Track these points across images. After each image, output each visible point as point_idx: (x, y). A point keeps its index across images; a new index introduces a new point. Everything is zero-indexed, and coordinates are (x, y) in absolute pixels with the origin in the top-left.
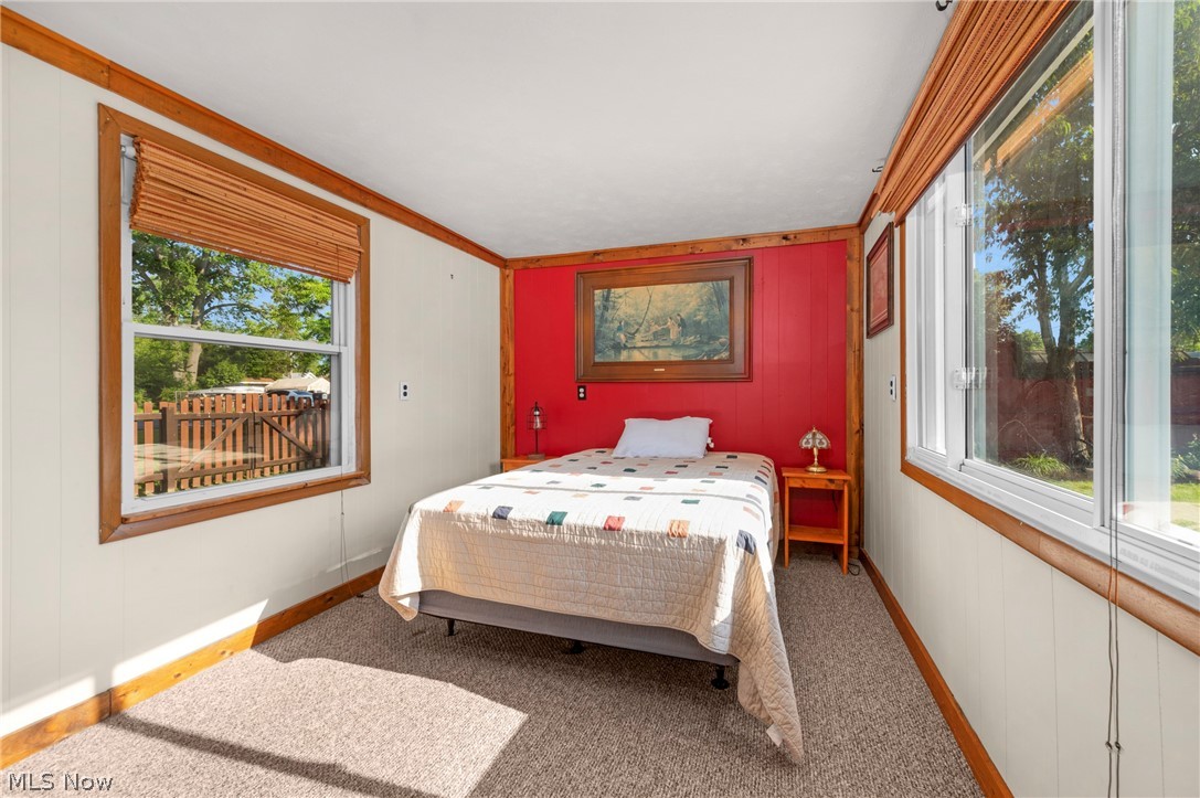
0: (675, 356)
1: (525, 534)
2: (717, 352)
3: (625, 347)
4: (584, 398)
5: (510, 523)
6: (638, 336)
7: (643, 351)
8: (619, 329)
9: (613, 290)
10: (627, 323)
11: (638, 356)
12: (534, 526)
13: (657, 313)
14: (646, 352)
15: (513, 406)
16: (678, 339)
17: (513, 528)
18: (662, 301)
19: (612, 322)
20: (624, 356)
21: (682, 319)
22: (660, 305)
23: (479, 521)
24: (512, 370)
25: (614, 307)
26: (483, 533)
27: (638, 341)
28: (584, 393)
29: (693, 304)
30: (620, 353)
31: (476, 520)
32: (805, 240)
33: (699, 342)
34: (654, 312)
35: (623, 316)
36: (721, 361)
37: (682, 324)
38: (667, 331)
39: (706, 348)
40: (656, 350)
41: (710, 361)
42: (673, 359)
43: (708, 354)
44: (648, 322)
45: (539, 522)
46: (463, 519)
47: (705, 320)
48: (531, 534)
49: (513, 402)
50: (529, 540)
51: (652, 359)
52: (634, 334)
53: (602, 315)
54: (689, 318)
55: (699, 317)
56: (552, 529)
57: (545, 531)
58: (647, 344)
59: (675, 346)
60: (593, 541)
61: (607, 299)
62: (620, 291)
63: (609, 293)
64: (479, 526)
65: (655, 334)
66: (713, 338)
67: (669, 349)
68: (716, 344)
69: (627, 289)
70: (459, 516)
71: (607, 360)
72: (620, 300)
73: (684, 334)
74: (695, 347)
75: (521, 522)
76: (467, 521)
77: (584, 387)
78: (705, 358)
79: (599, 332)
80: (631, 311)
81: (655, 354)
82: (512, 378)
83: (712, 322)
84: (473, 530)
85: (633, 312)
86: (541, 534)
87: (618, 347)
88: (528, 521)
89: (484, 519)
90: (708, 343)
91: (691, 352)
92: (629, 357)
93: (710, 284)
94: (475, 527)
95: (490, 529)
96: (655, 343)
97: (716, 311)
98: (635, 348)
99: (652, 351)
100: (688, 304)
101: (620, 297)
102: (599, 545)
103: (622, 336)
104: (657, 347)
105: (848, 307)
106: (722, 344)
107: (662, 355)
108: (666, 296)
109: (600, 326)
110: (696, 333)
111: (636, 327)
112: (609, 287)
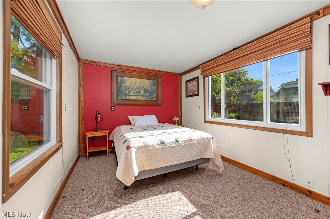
0: (143, 99)
1: (171, 146)
2: (153, 98)
3: (128, 95)
4: (114, 110)
5: (166, 144)
6: (132, 92)
7: (134, 96)
8: (126, 89)
9: (124, 78)
10: (128, 88)
11: (132, 98)
12: (173, 143)
13: (138, 86)
14: (135, 97)
15: (83, 113)
16: (143, 94)
17: (167, 145)
18: (139, 83)
19: (124, 87)
20: (128, 98)
21: (144, 89)
22: (139, 84)
23: (157, 145)
24: (82, 100)
25: (124, 83)
26: (159, 149)
27: (132, 93)
28: (114, 108)
29: (148, 85)
30: (126, 97)
31: (156, 145)
32: (171, 74)
33: (149, 95)
34: (137, 86)
35: (127, 86)
36: (154, 100)
37: (144, 90)
38: (140, 91)
39: (151, 97)
40: (137, 96)
41: (152, 100)
42: (142, 99)
43: (151, 98)
44: (135, 88)
45: (174, 142)
46: (151, 146)
47: (150, 90)
48: (172, 145)
49: (83, 112)
50: (172, 147)
51: (136, 99)
52: (131, 91)
53: (120, 85)
54: (146, 89)
55: (149, 89)
56: (177, 143)
57: (176, 144)
58: (135, 95)
59: (143, 96)
60: (187, 143)
61: (122, 80)
62: (127, 78)
63: (123, 78)
64: (157, 147)
65: (137, 92)
66: (152, 94)
67: (141, 97)
68: (153, 96)
69: (129, 78)
70: (150, 145)
71: (122, 98)
72: (126, 81)
73: (145, 93)
74: (148, 97)
75: (169, 143)
76: (153, 146)
77: (114, 107)
78: (151, 100)
79: (119, 90)
80: (130, 85)
81: (137, 98)
82: (83, 103)
83: (152, 91)
84: (156, 149)
85: (131, 85)
86: (175, 145)
87: (126, 95)
88: (171, 142)
89: (158, 145)
90: (151, 96)
91: (147, 98)
92: (129, 98)
93: (152, 81)
94: (156, 147)
95: (160, 147)
96: (137, 94)
97: (153, 88)
98: (131, 95)
99: (136, 97)
100: (146, 85)
101: (126, 80)
102: (188, 144)
103: (127, 92)
104: (138, 96)
105: (179, 91)
106: (155, 96)
107: (139, 98)
108: (140, 82)
109: (120, 88)
110: (148, 93)
111: (132, 89)
112: (123, 77)
